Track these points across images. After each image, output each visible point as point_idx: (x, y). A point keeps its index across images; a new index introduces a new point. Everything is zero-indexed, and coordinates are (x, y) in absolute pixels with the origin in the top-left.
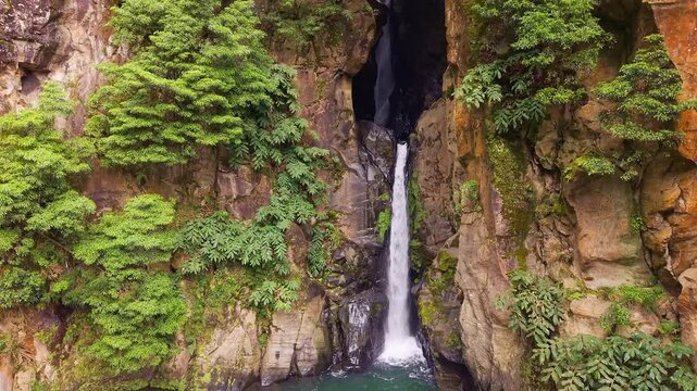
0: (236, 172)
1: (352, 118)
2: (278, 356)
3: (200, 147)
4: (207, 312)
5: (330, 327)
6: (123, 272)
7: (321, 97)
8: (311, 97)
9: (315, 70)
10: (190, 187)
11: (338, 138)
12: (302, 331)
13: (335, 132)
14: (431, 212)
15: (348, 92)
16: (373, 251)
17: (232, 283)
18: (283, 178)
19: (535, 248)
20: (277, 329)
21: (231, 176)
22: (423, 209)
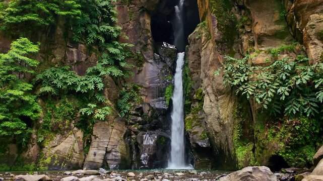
0: (77, 48)
1: (149, 34)
2: (95, 155)
3: (56, 16)
4: (53, 121)
5: (131, 147)
6: (6, 76)
7: (131, 20)
8: (125, 19)
9: (128, 6)
10: (50, 57)
11: (141, 43)
12: (112, 140)
13: (139, 40)
14: (196, 81)
15: (148, 21)
16: (162, 112)
17: (69, 106)
18: (105, 55)
19: (239, 50)
20: (96, 137)
21: (74, 50)
22: (192, 80)
